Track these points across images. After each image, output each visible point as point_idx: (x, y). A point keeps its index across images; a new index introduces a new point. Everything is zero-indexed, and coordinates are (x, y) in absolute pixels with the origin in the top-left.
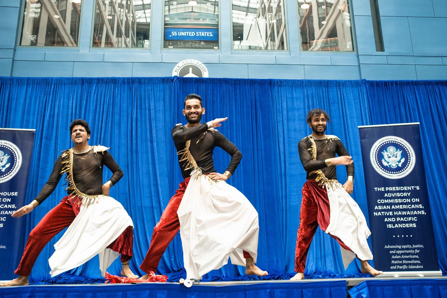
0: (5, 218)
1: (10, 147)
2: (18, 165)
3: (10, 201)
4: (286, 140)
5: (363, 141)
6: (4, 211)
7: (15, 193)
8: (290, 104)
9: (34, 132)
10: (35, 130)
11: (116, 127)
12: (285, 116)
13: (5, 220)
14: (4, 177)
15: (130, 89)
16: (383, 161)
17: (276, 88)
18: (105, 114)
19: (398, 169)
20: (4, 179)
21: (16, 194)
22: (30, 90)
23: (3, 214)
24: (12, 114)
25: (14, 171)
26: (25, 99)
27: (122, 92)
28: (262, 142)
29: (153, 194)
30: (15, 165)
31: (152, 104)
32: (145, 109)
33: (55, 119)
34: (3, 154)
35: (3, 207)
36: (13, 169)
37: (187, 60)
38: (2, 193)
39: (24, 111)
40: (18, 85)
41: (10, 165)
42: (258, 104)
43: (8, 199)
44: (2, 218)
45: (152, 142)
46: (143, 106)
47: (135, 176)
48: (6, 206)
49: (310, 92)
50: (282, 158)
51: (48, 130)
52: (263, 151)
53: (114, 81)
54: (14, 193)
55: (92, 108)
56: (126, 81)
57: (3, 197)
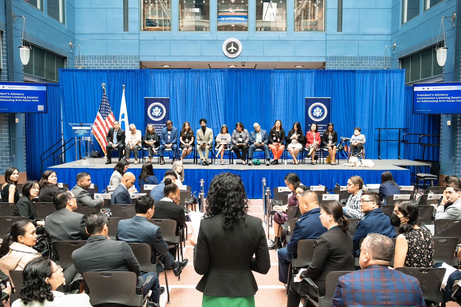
1: (161, 105)
4: (275, 100)
5: (307, 104)
8: (278, 82)
10: (169, 98)
11: (201, 93)
12: (275, 88)
15: (206, 75)
16: (314, 113)
17: (272, 74)
18: (196, 87)
19: (319, 117)
20: (160, 119)
22: (162, 75)
24: (156, 87)
26: (161, 80)
27: (203, 77)
28: (265, 100)
29: (218, 123)
30: (164, 113)
31: (216, 83)
32: (213, 85)
33: (175, 89)
36: (163, 115)
37: (230, 39)
38: (160, 124)
39: (161, 85)
40: (157, 73)
42: (263, 82)
45: (217, 100)
46: (212, 84)
47: (210, 116)
49: (288, 76)
50: (273, 108)
51: (172, 94)
52: (265, 104)
53: (199, 71)
55: (190, 84)
56: (204, 71)
57: (160, 126)
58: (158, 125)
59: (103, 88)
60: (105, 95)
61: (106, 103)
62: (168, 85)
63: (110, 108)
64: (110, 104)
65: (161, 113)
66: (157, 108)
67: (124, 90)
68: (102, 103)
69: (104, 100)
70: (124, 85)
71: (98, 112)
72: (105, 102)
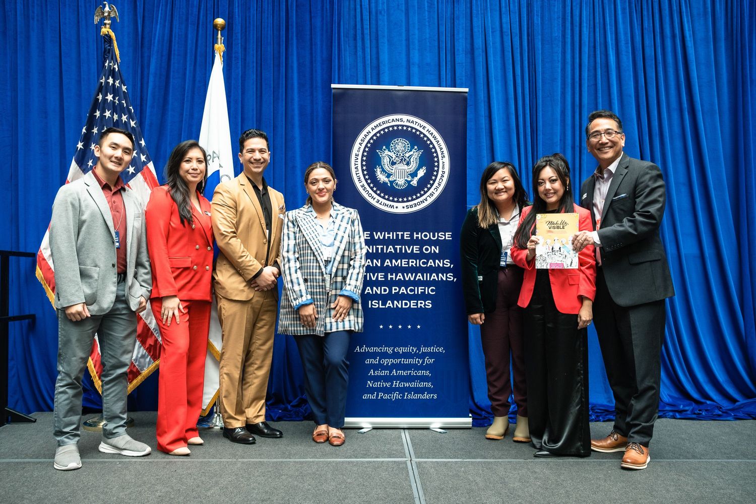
0: (434, 288)
1: (421, 129)
2: (444, 172)
3: (437, 251)
6: (428, 274)
7: (447, 233)
9: (467, 94)
10: (467, 90)
13: (434, 293)
14: (417, 198)
20: (419, 203)
21: (448, 236)
23: (428, 279)
25: (436, 184)
30: (437, 171)
34: (409, 145)
35: (426, 265)
36: (434, 181)
38: (420, 233)
41: (425, 171)
43: (433, 247)
44: (427, 288)
48: (431, 263)
54: (445, 235)
57: (421, 243)
58: (406, 235)
59: (105, 30)
60: (112, 73)
61: (116, 117)
62: (443, 38)
63: (143, 143)
64: (141, 123)
65: (421, 173)
66: (400, 144)
67: (220, 47)
68: (98, 114)
69: (105, 100)
70: (220, 21)
71: (74, 166)
72: (115, 109)
